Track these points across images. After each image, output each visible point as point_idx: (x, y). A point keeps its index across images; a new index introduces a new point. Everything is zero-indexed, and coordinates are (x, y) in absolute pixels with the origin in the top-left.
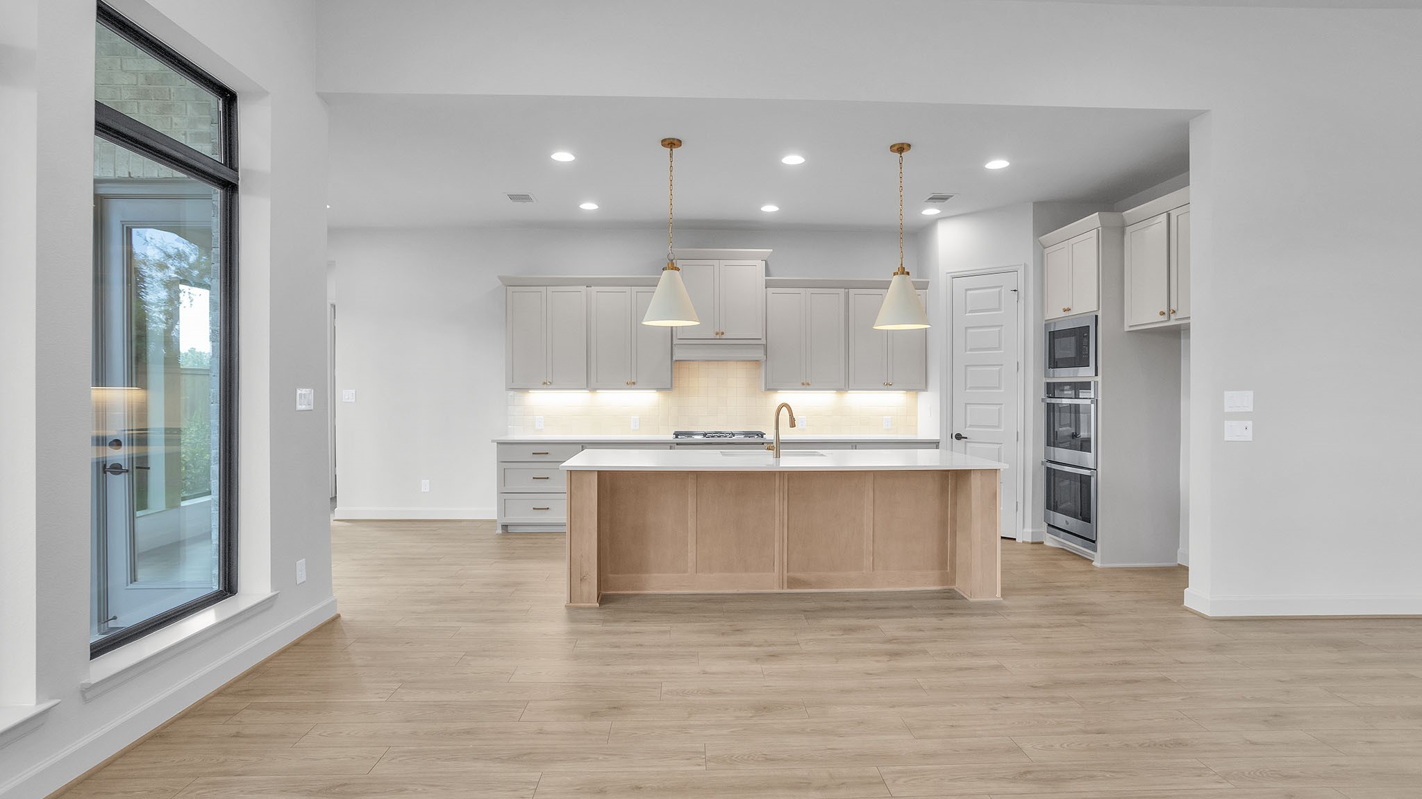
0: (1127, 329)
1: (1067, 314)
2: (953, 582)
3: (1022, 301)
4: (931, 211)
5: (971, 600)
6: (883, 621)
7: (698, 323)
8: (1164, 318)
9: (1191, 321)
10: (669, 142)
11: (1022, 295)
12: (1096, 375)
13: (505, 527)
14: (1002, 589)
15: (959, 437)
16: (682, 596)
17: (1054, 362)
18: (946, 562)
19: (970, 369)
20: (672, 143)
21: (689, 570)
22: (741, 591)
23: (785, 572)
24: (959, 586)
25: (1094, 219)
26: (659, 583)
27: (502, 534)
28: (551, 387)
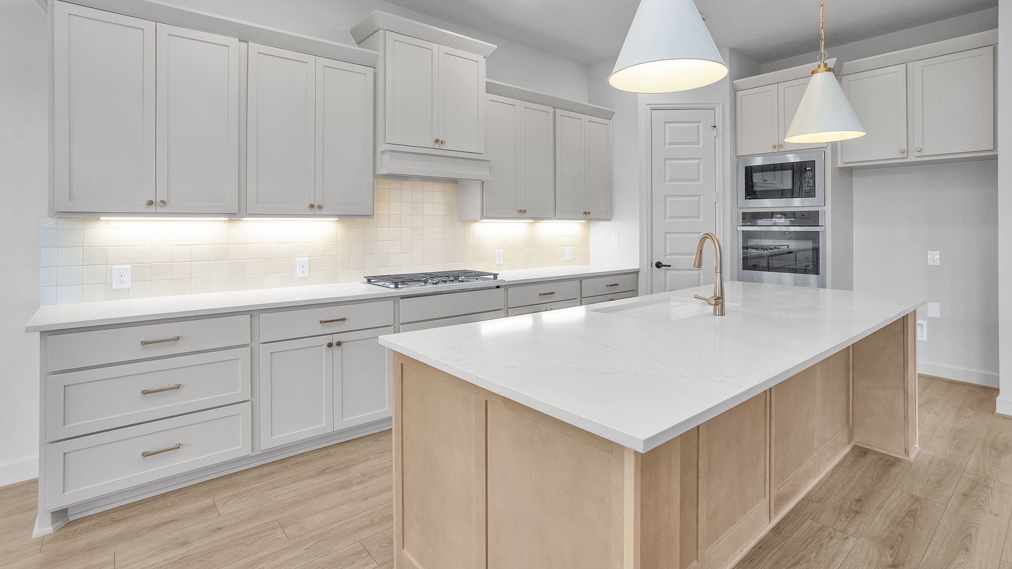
0: (840, 165)
1: (775, 150)
2: (853, 436)
3: (720, 138)
8: (905, 155)
12: (825, 205)
15: (659, 265)
17: (751, 192)
18: (849, 415)
23: (773, 492)
28: (164, 210)
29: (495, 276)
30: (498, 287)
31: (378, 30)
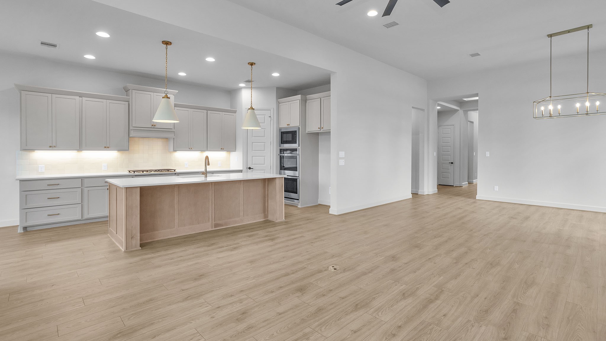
0: (307, 132)
1: (288, 126)
2: (268, 217)
3: (272, 121)
4: (242, 85)
5: (276, 221)
6: (258, 231)
7: (179, 122)
8: (319, 130)
9: (331, 131)
10: (166, 42)
11: (272, 118)
12: (299, 146)
13: (25, 228)
14: (285, 217)
15: (250, 168)
16: (177, 238)
17: (283, 142)
18: (265, 211)
19: (254, 144)
20: (167, 43)
21: (175, 227)
22: (197, 232)
23: (213, 222)
24: (270, 218)
25: (299, 97)
26: (162, 234)
27: (24, 233)
28: (55, 149)
29: (175, 170)
30: (175, 174)
31: (129, 90)
